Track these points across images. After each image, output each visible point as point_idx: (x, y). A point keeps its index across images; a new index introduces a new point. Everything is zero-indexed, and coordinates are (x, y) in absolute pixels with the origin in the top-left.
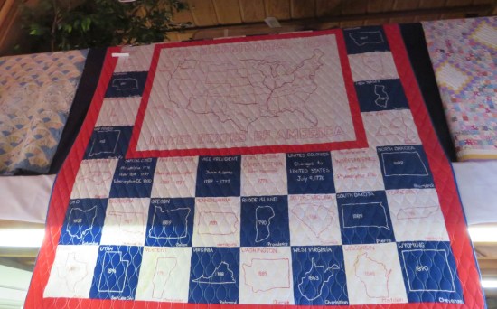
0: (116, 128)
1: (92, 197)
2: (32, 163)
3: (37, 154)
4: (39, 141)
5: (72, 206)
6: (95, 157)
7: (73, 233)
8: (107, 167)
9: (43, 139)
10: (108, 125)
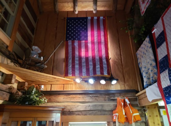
0: (163, 58)
1: (167, 86)
2: (154, 79)
3: (154, 76)
4: (152, 72)
5: (164, 91)
6: (162, 72)
7: (168, 100)
8: (166, 73)
9: (153, 71)
10: (161, 58)
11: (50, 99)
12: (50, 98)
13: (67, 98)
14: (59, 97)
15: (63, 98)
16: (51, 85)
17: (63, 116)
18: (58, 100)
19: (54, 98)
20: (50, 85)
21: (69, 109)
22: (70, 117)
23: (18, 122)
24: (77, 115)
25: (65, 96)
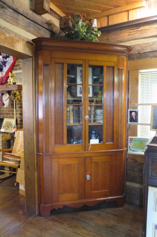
11: (108, 39)
12: (108, 37)
13: (134, 33)
14: (121, 33)
15: (128, 34)
16: (108, 16)
17: (129, 62)
18: (121, 39)
19: (114, 37)
20: (106, 18)
21: (138, 50)
22: (140, 62)
23: (63, 64)
24: (151, 57)
25: (131, 31)
